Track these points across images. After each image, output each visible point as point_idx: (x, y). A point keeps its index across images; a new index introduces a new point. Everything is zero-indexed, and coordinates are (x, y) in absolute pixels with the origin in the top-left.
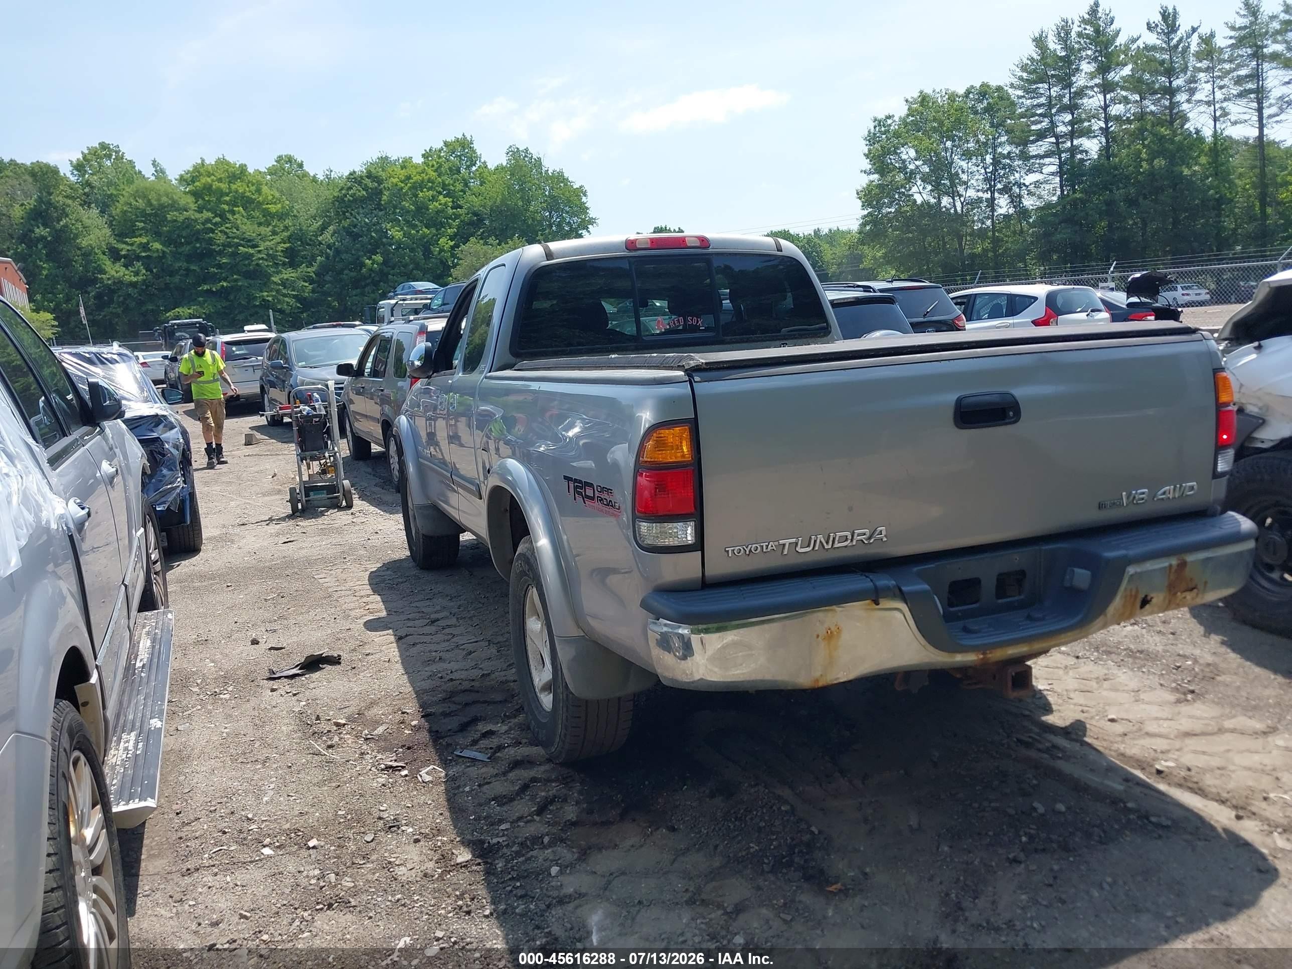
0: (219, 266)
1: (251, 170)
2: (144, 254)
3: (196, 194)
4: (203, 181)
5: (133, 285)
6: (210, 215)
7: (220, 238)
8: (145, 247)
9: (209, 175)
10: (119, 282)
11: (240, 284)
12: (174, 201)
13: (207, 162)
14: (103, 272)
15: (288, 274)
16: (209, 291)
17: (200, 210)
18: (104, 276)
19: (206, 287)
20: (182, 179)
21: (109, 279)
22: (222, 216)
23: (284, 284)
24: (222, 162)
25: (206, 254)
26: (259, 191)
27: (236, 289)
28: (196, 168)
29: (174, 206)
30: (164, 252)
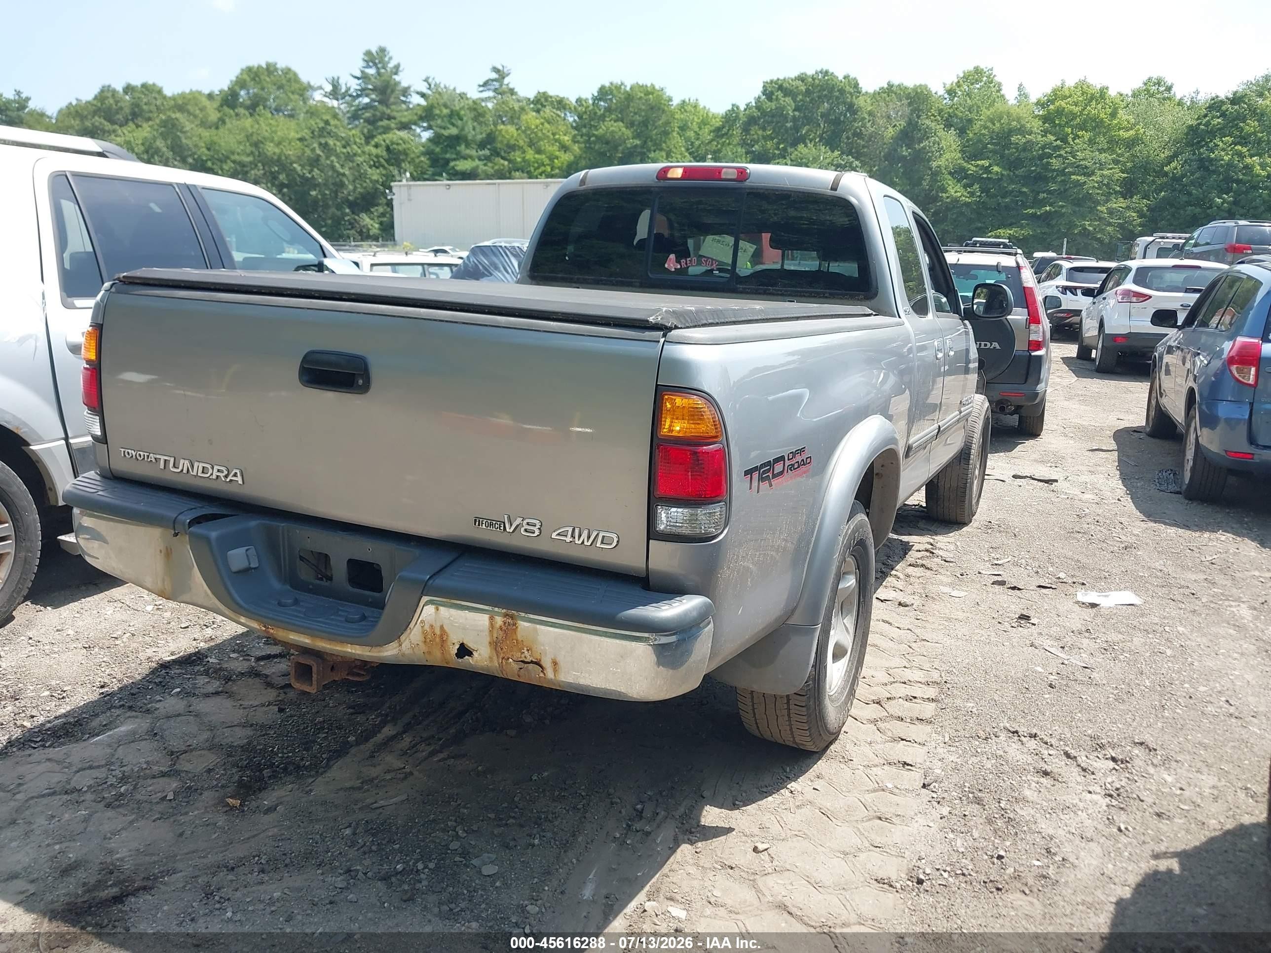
0: (1050, 192)
1: (1112, 93)
2: (985, 176)
3: (1045, 119)
4: (1057, 104)
5: (967, 204)
6: (1053, 138)
7: (1055, 163)
8: (987, 170)
9: (1065, 97)
10: (956, 200)
11: (1064, 210)
12: (1023, 126)
13: (1067, 85)
14: (944, 190)
15: (1118, 204)
16: (1034, 215)
17: (1045, 133)
18: (944, 195)
19: (1031, 211)
20: (1038, 103)
21: (948, 197)
22: (1064, 140)
23: (1111, 212)
24: (1082, 85)
25: (1040, 179)
26: (1114, 115)
27: (1058, 214)
28: (1054, 91)
29: (1022, 131)
30: (1002, 175)
